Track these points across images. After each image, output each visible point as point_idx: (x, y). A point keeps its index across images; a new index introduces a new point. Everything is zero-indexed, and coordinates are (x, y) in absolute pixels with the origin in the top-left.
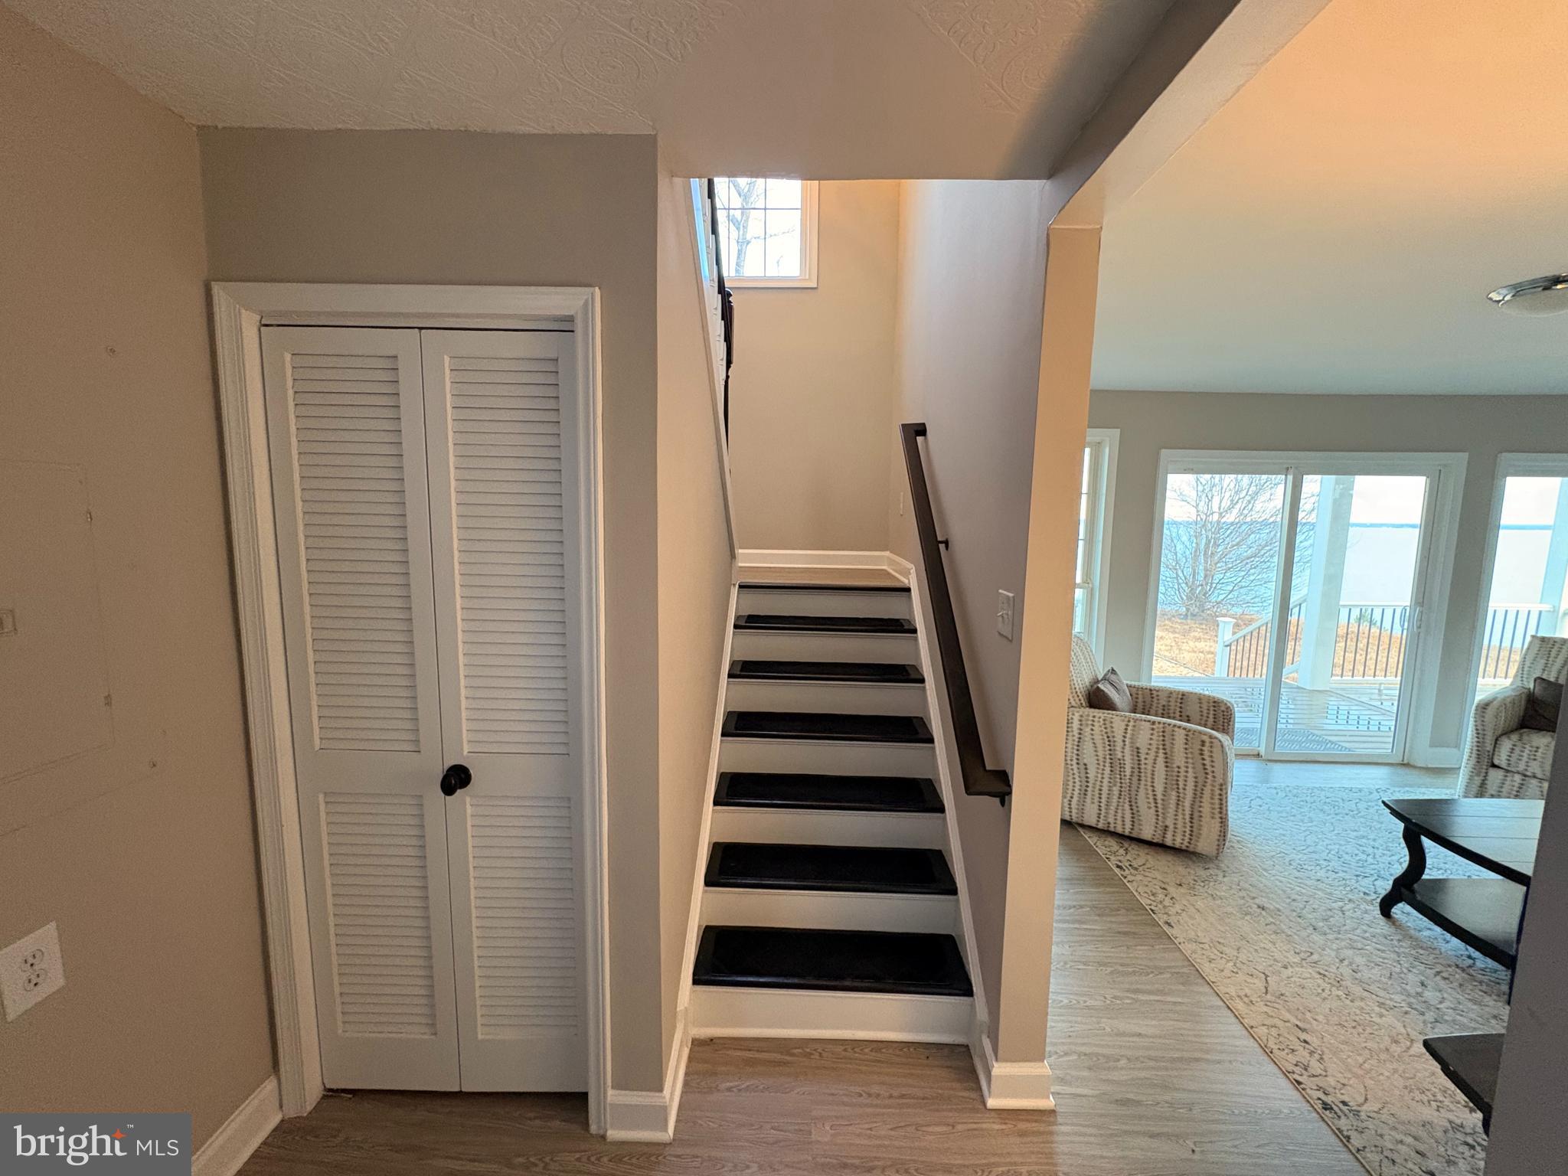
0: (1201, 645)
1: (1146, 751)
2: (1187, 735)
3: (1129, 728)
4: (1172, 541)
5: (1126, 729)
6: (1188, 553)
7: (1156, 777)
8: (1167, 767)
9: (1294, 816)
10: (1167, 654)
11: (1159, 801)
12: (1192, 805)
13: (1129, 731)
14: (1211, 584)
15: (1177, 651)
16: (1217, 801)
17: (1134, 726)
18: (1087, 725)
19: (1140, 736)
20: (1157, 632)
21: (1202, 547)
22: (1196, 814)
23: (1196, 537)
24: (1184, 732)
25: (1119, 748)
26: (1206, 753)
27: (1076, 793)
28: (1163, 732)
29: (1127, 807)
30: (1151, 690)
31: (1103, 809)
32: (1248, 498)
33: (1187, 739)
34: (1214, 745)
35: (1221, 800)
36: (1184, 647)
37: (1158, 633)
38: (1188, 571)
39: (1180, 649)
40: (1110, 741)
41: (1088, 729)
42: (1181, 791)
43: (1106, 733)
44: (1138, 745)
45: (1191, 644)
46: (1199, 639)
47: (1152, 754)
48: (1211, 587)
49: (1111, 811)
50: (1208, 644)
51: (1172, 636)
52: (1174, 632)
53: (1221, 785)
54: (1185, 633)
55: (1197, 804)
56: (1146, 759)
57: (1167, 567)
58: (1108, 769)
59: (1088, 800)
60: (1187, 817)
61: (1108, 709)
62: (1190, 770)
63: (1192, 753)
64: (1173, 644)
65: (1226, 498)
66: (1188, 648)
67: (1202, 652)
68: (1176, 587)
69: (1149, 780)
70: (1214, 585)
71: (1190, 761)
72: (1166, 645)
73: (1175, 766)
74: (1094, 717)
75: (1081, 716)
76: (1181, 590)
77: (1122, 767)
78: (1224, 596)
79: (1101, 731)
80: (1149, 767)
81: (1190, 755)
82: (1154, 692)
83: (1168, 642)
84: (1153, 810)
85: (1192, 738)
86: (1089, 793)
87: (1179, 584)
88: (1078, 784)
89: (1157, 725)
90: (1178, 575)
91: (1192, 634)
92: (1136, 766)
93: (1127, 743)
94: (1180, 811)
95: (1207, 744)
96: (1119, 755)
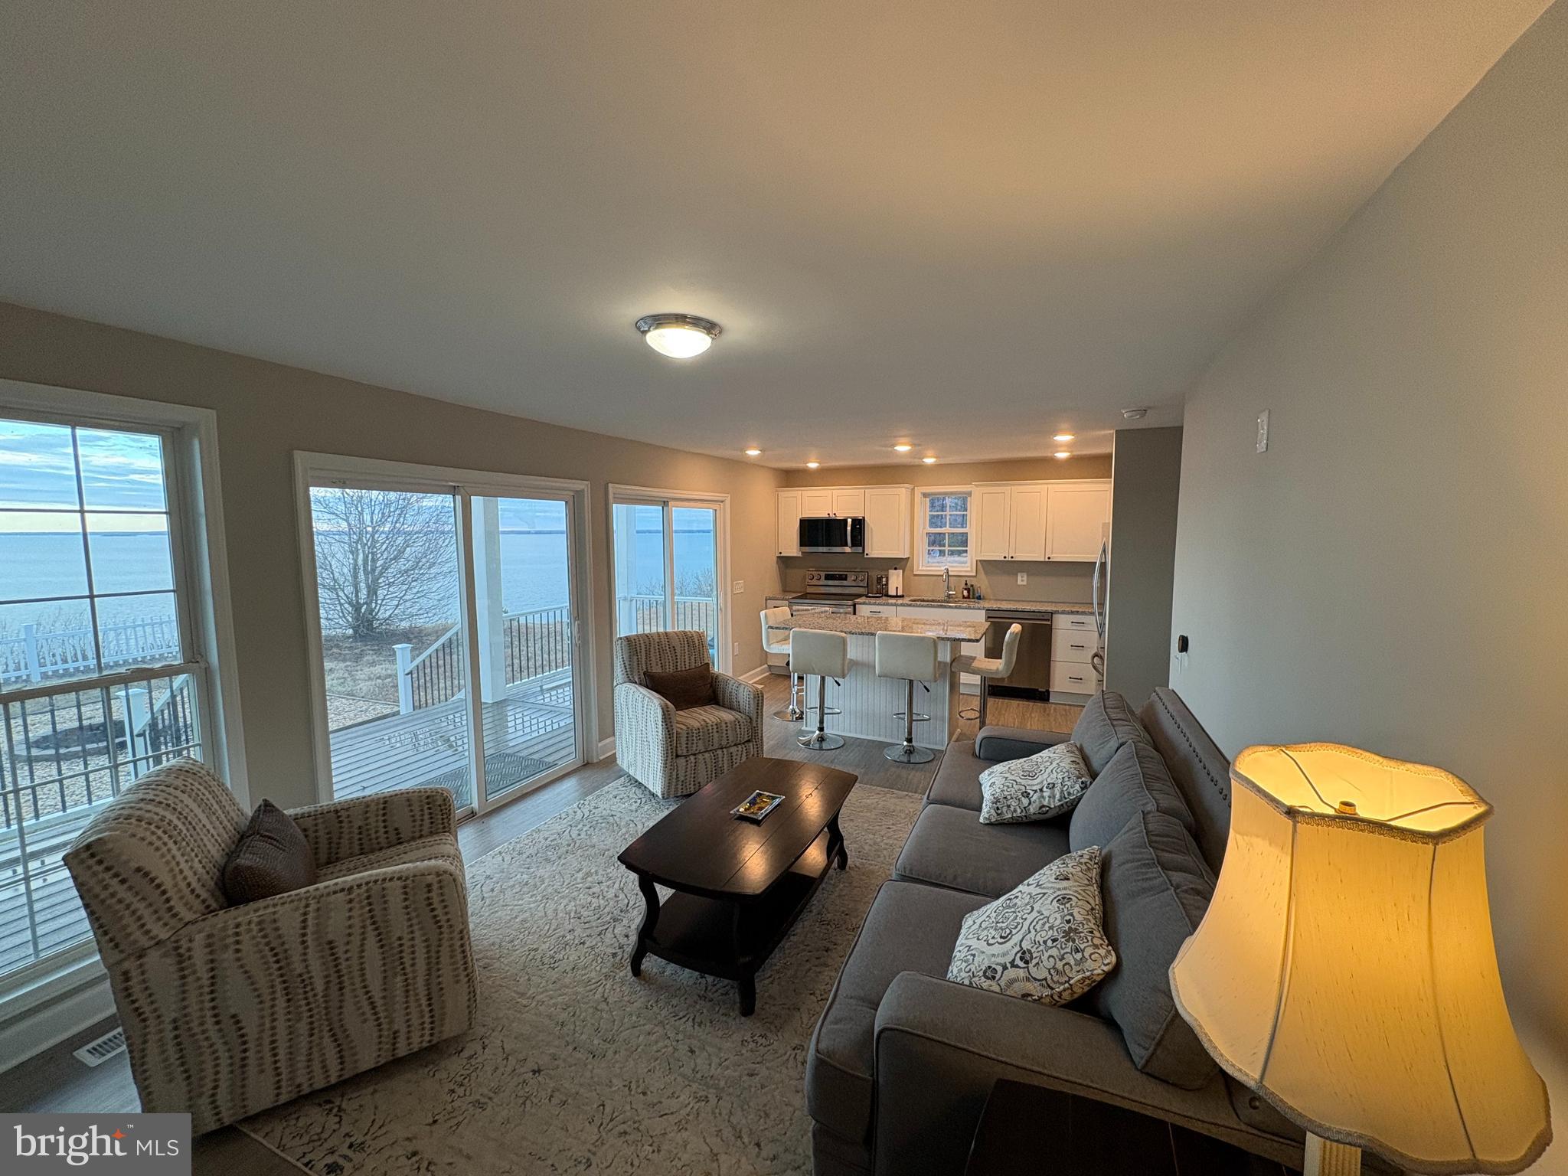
0: (378, 670)
1: (346, 939)
2: (405, 887)
3: (310, 917)
4: (326, 558)
5: (304, 921)
6: (345, 570)
7: (367, 972)
8: (382, 947)
9: (526, 884)
10: (340, 689)
11: (379, 1003)
12: (428, 984)
13: (310, 922)
14: (376, 601)
15: (351, 683)
16: (459, 957)
17: (318, 909)
18: (226, 947)
19: (331, 922)
20: (325, 664)
21: (360, 561)
22: (434, 988)
23: (352, 552)
24: (399, 883)
25: (296, 958)
26: (436, 900)
27: (224, 1075)
28: (368, 897)
29: (327, 1041)
30: (337, 811)
31: (283, 1070)
32: (398, 512)
33: (406, 893)
34: (444, 883)
35: (463, 952)
36: (359, 675)
37: (328, 665)
38: (349, 590)
39: (355, 680)
40: (279, 956)
41: (229, 955)
42: (409, 969)
43: (267, 944)
44: (330, 937)
45: (366, 670)
46: (373, 664)
47: (356, 940)
48: (376, 604)
49: (299, 1065)
50: (383, 666)
51: (342, 665)
52: (344, 660)
53: (461, 932)
54: (358, 658)
55: (434, 974)
56: (346, 952)
57: (324, 586)
58: (281, 1002)
59: (252, 1070)
60: (424, 1002)
61: (264, 897)
62: (417, 934)
63: (415, 910)
64: (346, 675)
65: (376, 512)
66: (362, 676)
67: (379, 678)
68: (338, 608)
69: (358, 980)
70: (379, 602)
71: (414, 921)
72: (338, 678)
73: (395, 938)
74: (238, 926)
75: (210, 936)
76: (345, 611)
77: (306, 983)
78: (391, 611)
79: (258, 944)
80: (355, 962)
81: (414, 914)
82: (342, 813)
83: (340, 674)
84: (371, 1023)
85: (413, 888)
86: (252, 1061)
87: (341, 605)
88: (224, 1056)
89: (356, 891)
90: (338, 596)
91: (365, 659)
92: (332, 971)
93: (309, 943)
94: (412, 999)
95: (435, 887)
96: (299, 968)
